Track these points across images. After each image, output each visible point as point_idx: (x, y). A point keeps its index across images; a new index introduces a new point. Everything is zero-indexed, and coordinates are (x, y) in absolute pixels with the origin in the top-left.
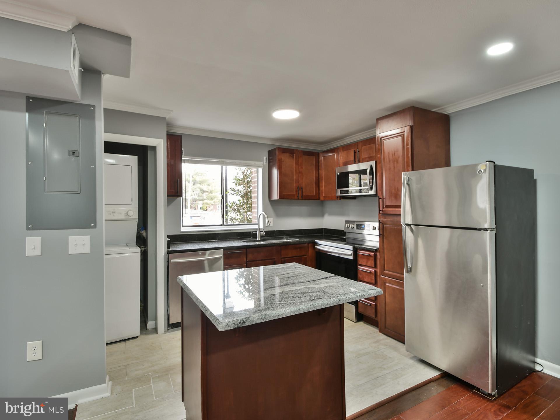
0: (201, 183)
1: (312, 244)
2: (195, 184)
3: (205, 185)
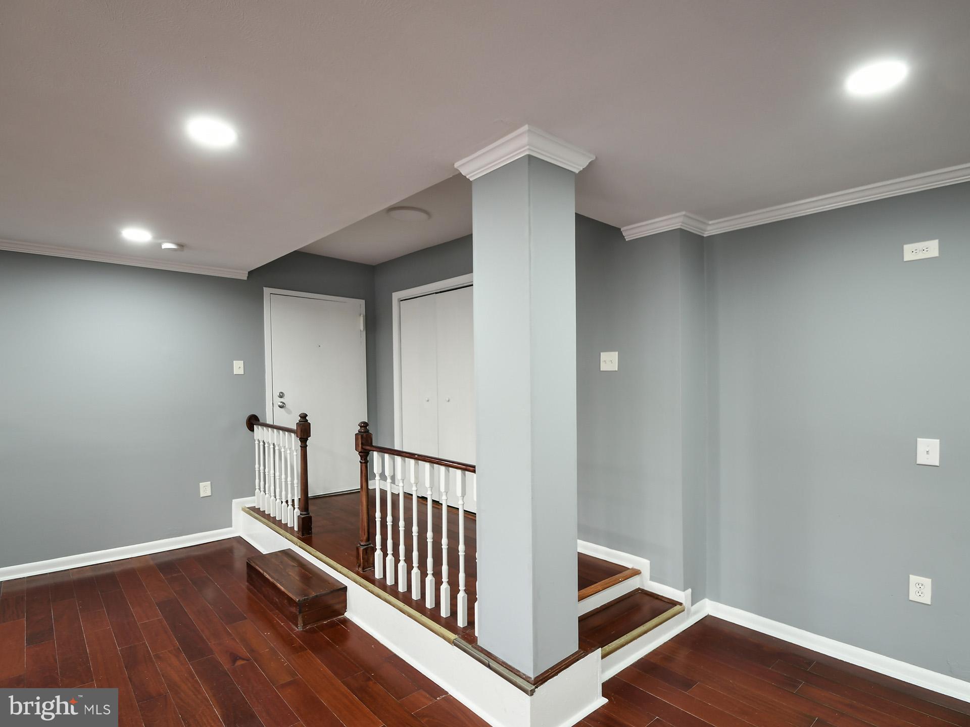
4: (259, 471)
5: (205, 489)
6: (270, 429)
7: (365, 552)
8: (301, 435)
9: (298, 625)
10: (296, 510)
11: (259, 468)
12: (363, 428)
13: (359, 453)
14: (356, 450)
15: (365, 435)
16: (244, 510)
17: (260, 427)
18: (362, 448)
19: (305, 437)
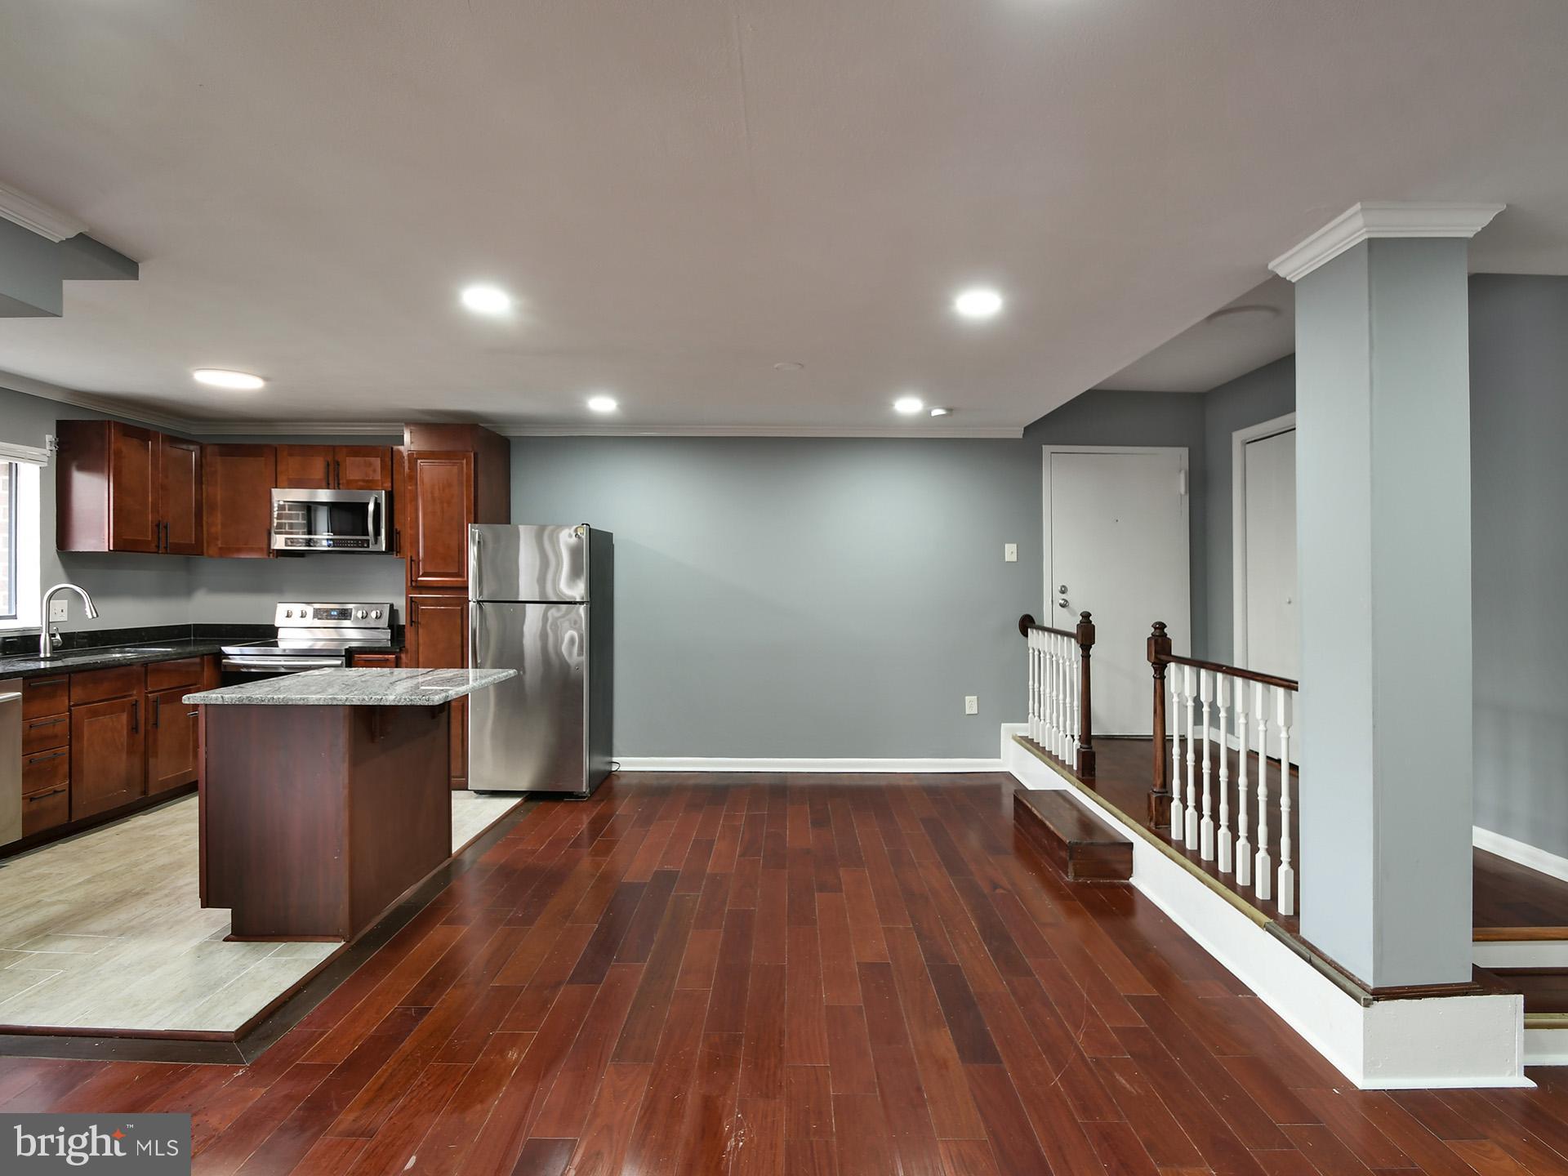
1: (210, 657)
4: (1033, 689)
5: (971, 705)
6: (1046, 633)
7: (1158, 802)
8: (1082, 640)
9: (1068, 872)
10: (1076, 742)
11: (1034, 686)
12: (1158, 631)
13: (1153, 664)
14: (1148, 659)
15: (1160, 639)
16: (1015, 738)
17: (1034, 631)
18: (1156, 657)
19: (1088, 643)
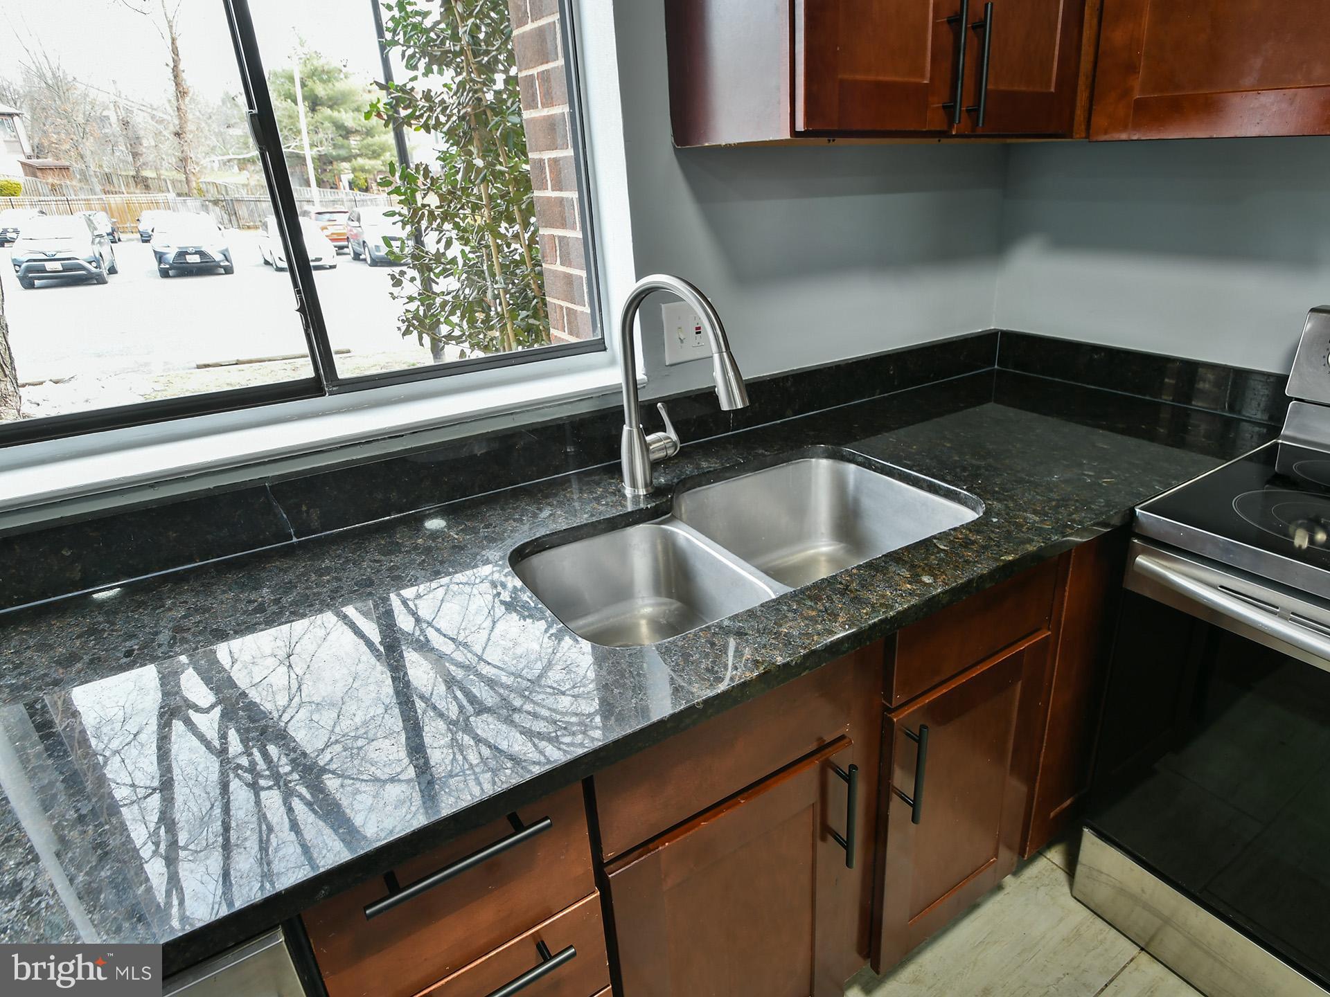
0: (334, 103)
2: (318, 108)
3: (346, 112)
